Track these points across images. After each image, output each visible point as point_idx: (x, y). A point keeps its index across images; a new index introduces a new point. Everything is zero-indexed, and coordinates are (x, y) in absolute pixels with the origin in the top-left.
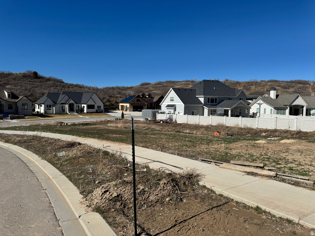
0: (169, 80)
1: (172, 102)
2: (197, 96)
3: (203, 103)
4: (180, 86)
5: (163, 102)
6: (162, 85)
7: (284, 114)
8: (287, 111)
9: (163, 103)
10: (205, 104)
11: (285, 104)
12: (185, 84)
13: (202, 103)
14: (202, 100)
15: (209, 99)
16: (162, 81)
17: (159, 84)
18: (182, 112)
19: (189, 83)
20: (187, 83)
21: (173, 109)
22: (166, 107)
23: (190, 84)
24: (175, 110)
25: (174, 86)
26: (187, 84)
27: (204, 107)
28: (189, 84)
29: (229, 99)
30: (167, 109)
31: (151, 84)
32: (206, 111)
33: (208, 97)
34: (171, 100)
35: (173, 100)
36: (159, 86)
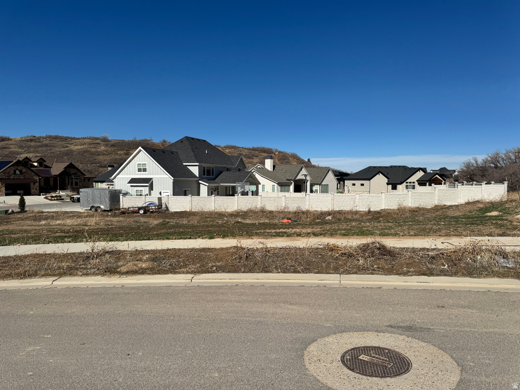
0: (53, 134)
1: (142, 173)
2: (184, 164)
3: (198, 176)
4: (82, 147)
5: (118, 174)
6: (39, 142)
7: (288, 191)
8: (292, 187)
9: (118, 176)
10: (201, 178)
11: (289, 178)
12: (90, 144)
13: (195, 176)
14: (195, 170)
15: (204, 167)
16: (37, 135)
17: (31, 140)
18: (169, 191)
19: (97, 141)
20: (95, 142)
21: (147, 186)
22: (129, 182)
23: (100, 144)
24: (151, 188)
25: (69, 145)
26: (94, 144)
27: (200, 182)
28: (98, 144)
29: (228, 170)
30: (131, 186)
31: (11, 140)
32: (204, 189)
33: (204, 165)
34: (139, 170)
35: (145, 170)
36: (33, 144)
